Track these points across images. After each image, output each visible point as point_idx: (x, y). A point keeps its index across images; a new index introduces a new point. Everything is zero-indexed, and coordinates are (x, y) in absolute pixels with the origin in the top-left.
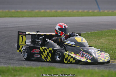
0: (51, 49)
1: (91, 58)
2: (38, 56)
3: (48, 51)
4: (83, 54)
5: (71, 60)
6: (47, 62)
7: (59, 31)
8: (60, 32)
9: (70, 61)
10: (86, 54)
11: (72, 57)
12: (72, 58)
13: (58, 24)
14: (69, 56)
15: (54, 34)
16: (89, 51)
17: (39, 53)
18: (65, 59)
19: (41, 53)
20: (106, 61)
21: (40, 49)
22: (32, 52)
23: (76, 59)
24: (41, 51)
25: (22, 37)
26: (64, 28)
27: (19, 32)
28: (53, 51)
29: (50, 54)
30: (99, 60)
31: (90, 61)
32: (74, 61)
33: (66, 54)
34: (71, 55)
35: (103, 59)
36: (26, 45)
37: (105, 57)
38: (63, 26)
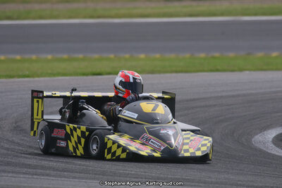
0: (83, 128)
1: (162, 148)
2: (63, 144)
3: (79, 132)
4: (148, 140)
5: (119, 152)
6: (76, 157)
7: (120, 87)
8: (124, 90)
9: (117, 155)
10: (153, 139)
11: (119, 146)
12: (121, 149)
13: (120, 73)
14: (114, 142)
15: (112, 94)
16: (162, 132)
17: (63, 137)
18: (106, 151)
19: (67, 137)
20: (199, 154)
21: (65, 129)
22: (53, 135)
23: (129, 150)
24: (67, 132)
25: (38, 101)
26: (132, 81)
27: (33, 91)
28: (87, 133)
29: (83, 141)
30: (183, 152)
31: (160, 156)
32: (123, 156)
33: (109, 139)
34: (117, 142)
35: (191, 150)
36: (44, 120)
37: (200, 146)
38: (131, 77)
